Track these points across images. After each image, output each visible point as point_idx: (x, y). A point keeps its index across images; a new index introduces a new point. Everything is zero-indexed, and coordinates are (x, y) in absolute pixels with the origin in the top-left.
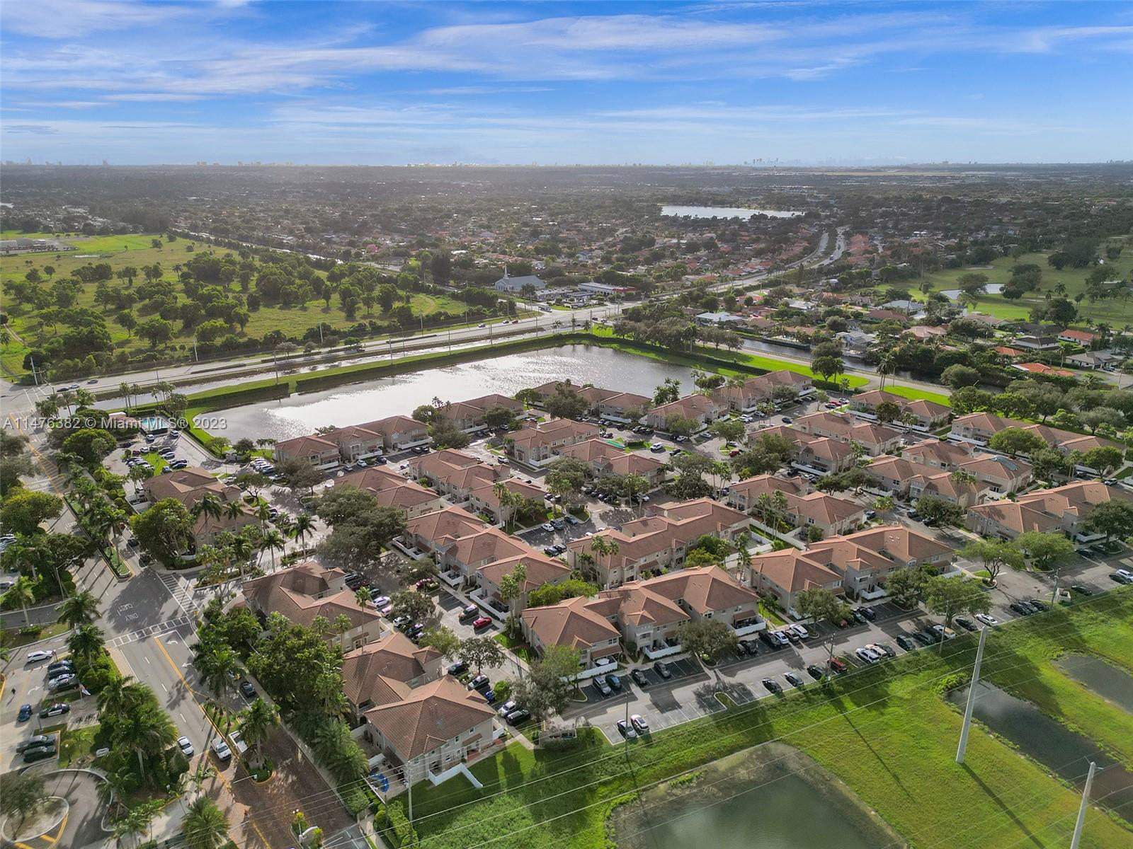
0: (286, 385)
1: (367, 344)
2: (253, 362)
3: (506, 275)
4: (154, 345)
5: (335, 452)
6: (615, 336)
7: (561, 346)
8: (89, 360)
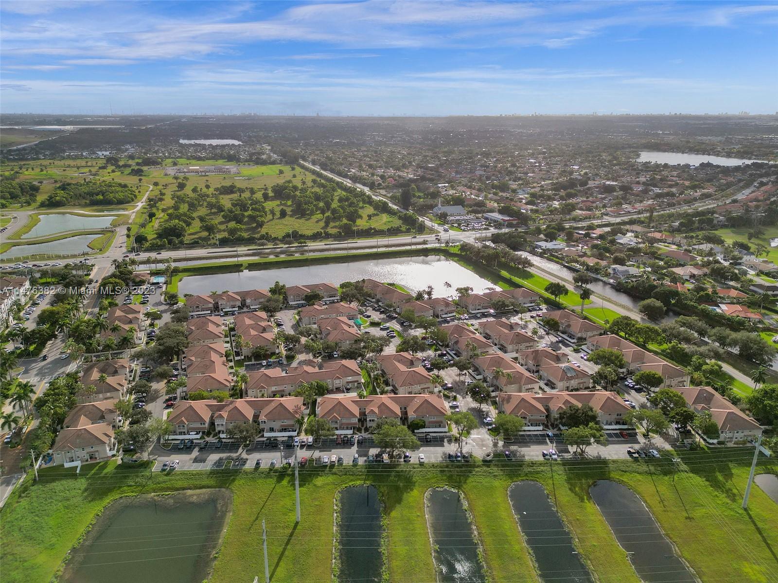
0: (241, 265)
1: (312, 244)
2: (242, 250)
3: (440, 205)
4: (209, 235)
5: (211, 305)
6: (459, 252)
7: (427, 256)
8: (164, 241)
